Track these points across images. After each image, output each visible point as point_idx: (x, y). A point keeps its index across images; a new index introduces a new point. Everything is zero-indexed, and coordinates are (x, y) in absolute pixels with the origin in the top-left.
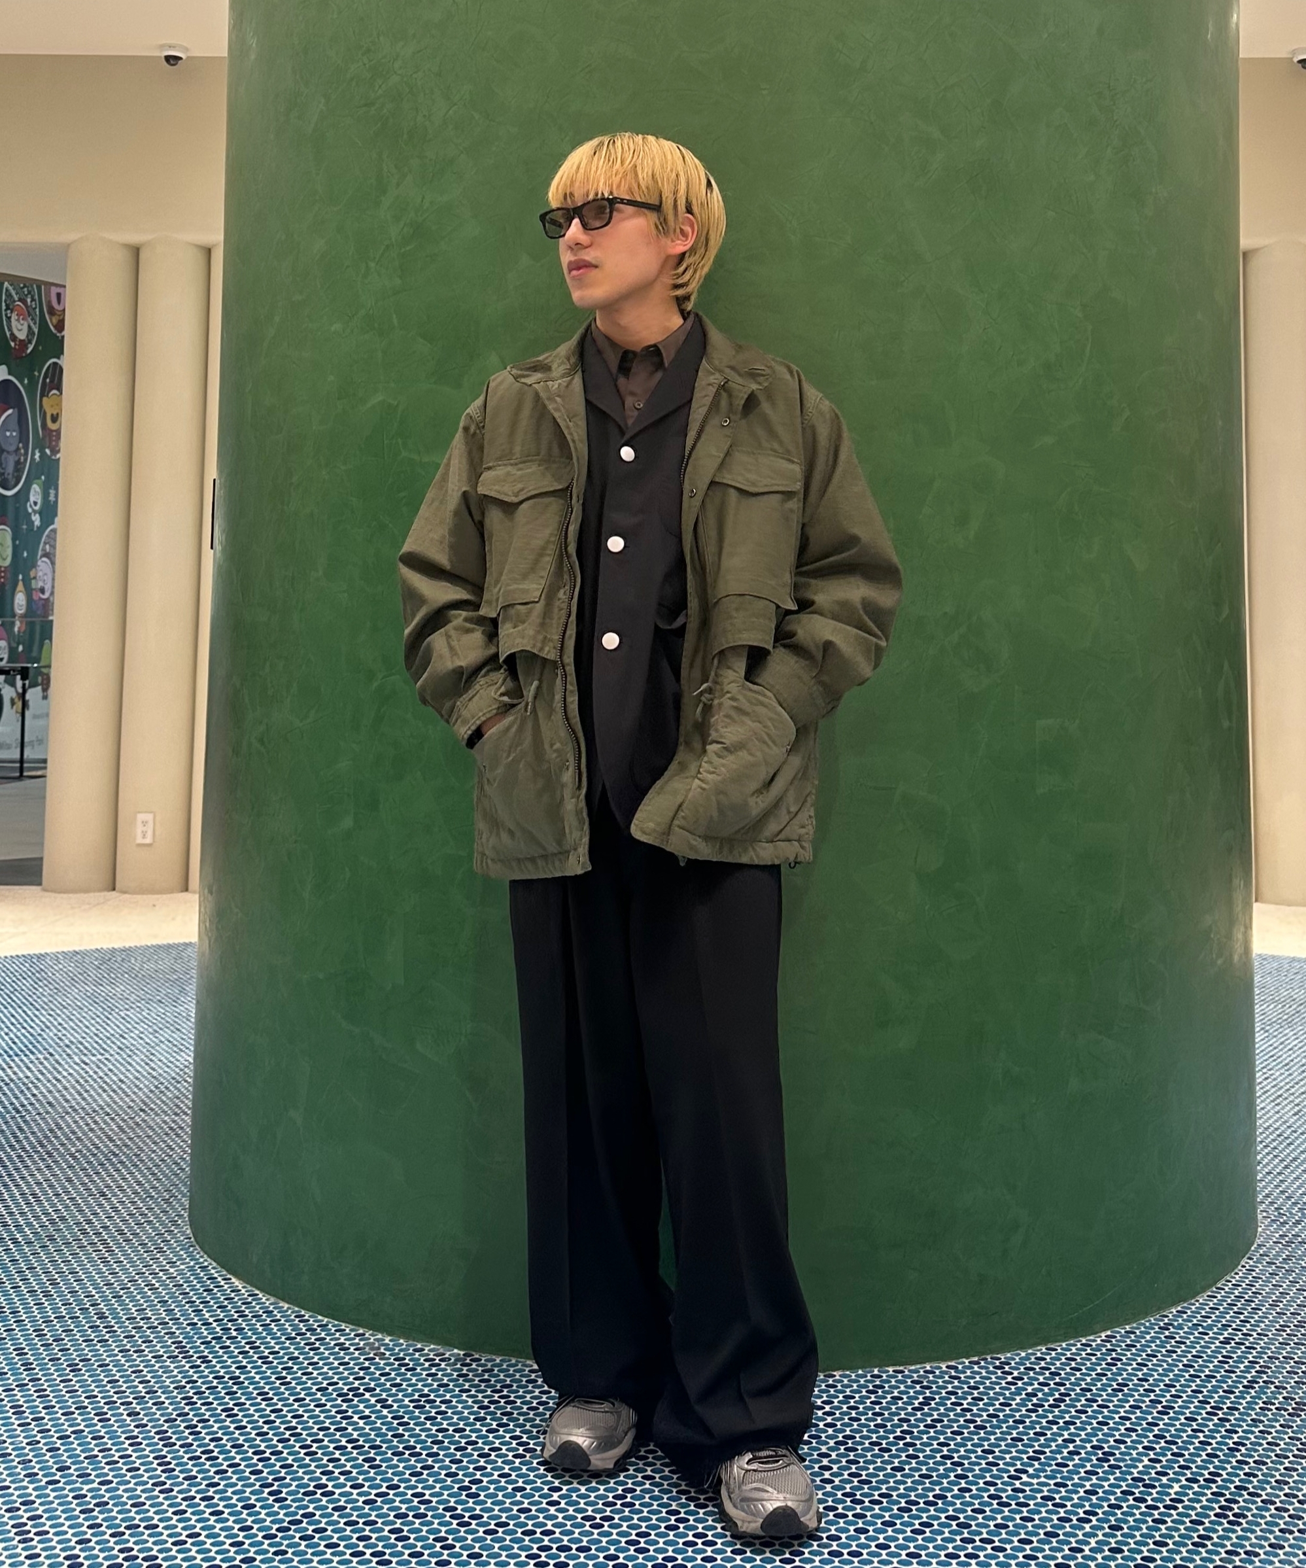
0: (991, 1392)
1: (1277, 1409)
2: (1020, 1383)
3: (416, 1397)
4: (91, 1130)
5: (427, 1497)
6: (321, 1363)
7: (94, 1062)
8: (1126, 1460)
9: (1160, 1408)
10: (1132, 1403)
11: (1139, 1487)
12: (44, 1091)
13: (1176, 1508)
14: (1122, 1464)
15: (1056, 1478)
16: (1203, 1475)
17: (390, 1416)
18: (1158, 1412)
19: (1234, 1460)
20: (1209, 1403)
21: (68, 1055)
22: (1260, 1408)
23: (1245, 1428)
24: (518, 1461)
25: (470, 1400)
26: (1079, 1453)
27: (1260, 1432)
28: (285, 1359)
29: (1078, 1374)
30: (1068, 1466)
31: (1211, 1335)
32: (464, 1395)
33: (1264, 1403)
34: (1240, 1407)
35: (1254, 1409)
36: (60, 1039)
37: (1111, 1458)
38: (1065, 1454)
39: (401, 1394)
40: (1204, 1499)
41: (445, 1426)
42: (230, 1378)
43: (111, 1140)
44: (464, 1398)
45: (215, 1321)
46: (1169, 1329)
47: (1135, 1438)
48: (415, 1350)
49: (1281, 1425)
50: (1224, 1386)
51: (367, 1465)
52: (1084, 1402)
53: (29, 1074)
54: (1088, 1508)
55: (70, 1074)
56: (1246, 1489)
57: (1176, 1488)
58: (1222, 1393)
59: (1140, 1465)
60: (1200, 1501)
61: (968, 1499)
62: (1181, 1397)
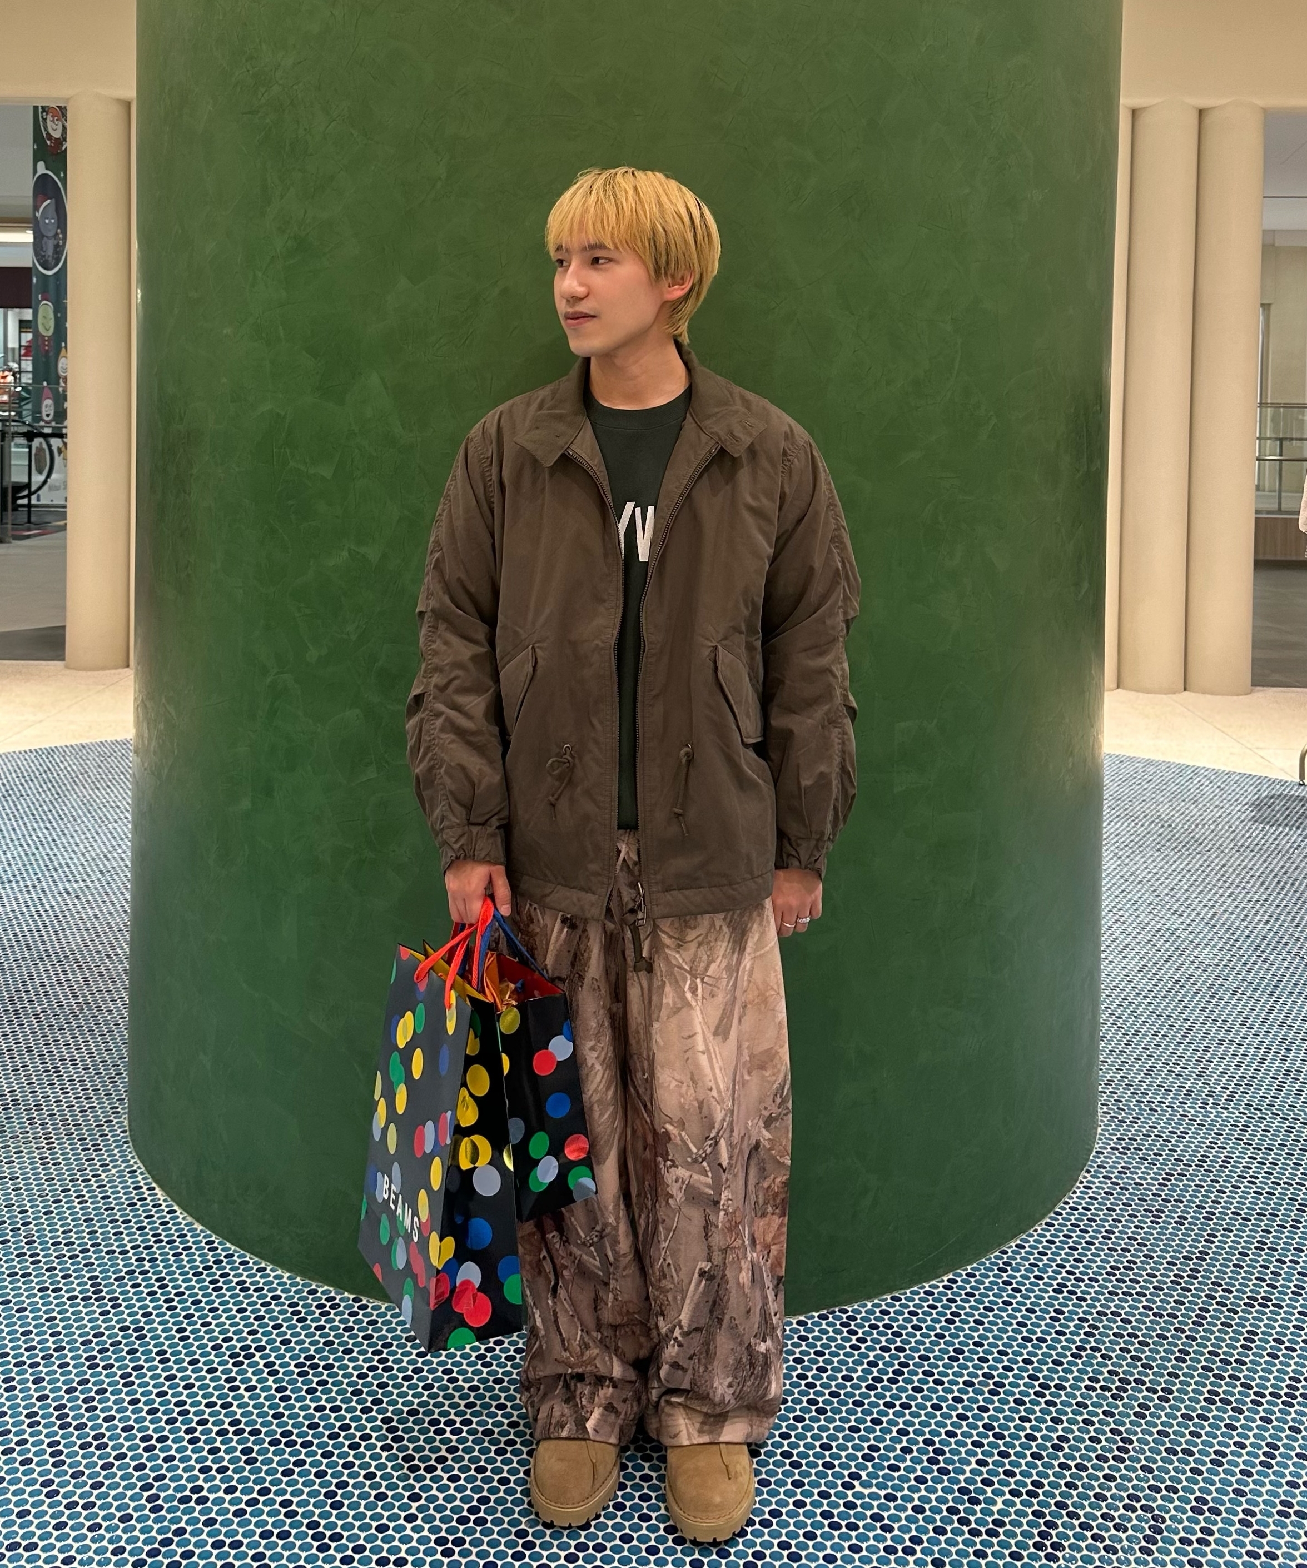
0: (835, 1359)
1: (1102, 1388)
2: (863, 1346)
3: (302, 1360)
4: (60, 982)
5: (294, 1507)
6: (221, 1308)
7: (75, 890)
8: (953, 1462)
9: (992, 1387)
10: (966, 1378)
11: (963, 1503)
12: (25, 929)
13: (996, 1534)
14: (950, 1467)
15: (886, 1487)
16: (1025, 1485)
17: (275, 1386)
18: (990, 1392)
19: (1056, 1463)
20: (1038, 1379)
21: (54, 881)
22: (1086, 1387)
23: (1070, 1415)
24: (385, 1454)
25: (351, 1365)
26: (911, 1451)
27: (1084, 1421)
28: (189, 1304)
29: (918, 1333)
30: (898, 1469)
31: (1046, 1280)
32: (347, 1357)
33: (1090, 1379)
34: (1067, 1385)
35: (1080, 1388)
36: (51, 861)
37: (941, 1458)
38: (898, 1452)
39: (288, 1355)
40: (1024, 1521)
41: (323, 1403)
42: (135, 1330)
43: (75, 997)
44: (346, 1362)
45: (132, 1248)
46: (1006, 1271)
47: (965, 1429)
48: (310, 1292)
49: (1104, 1413)
50: (1053, 1353)
51: (244, 1458)
52: (921, 1376)
53: (16, 908)
54: (914, 1533)
55: (52, 907)
56: (1066, 1506)
57: (1000, 1505)
58: (1051, 1365)
59: (967, 1469)
60: (1020, 1525)
61: (801, 1518)
62: (1011, 1370)
